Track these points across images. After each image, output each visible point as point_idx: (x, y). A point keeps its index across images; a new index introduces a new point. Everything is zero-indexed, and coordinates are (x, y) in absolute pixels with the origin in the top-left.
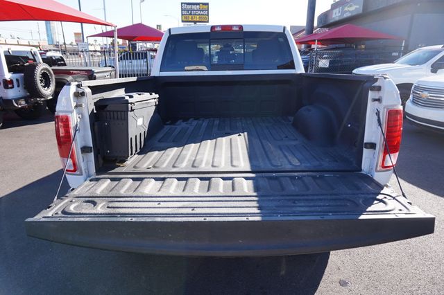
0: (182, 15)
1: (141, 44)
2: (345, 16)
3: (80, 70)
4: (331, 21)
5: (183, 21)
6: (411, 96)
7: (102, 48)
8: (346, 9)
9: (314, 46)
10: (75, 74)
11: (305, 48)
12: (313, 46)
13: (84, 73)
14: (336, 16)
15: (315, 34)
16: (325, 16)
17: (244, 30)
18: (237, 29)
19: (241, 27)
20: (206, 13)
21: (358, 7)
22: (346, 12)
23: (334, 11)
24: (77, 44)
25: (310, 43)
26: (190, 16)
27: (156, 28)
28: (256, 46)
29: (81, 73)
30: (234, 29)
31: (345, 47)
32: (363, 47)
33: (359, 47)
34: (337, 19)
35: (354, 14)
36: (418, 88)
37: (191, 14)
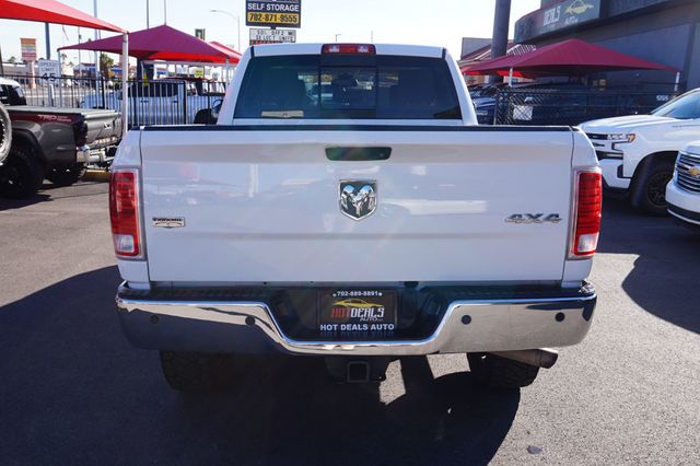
0: (247, 11)
1: (164, 66)
2: (568, 22)
3: (56, 114)
4: (541, 32)
5: (248, 24)
6: (675, 174)
7: (76, 71)
8: (569, 10)
9: (508, 79)
10: (47, 120)
11: (491, 81)
12: (506, 80)
13: (65, 119)
14: (551, 21)
15: (512, 56)
16: (530, 21)
17: (377, 53)
18: (366, 51)
19: (372, 48)
20: (295, 8)
21: (591, 7)
22: (569, 15)
23: (547, 13)
24: (25, 62)
25: (500, 73)
26: (264, 14)
27: (194, 35)
28: (397, 79)
29: (60, 118)
30: (361, 50)
31: (569, 83)
32: (603, 82)
33: (595, 83)
34: (553, 28)
35: (584, 20)
36: (688, 159)
37: (265, 10)
